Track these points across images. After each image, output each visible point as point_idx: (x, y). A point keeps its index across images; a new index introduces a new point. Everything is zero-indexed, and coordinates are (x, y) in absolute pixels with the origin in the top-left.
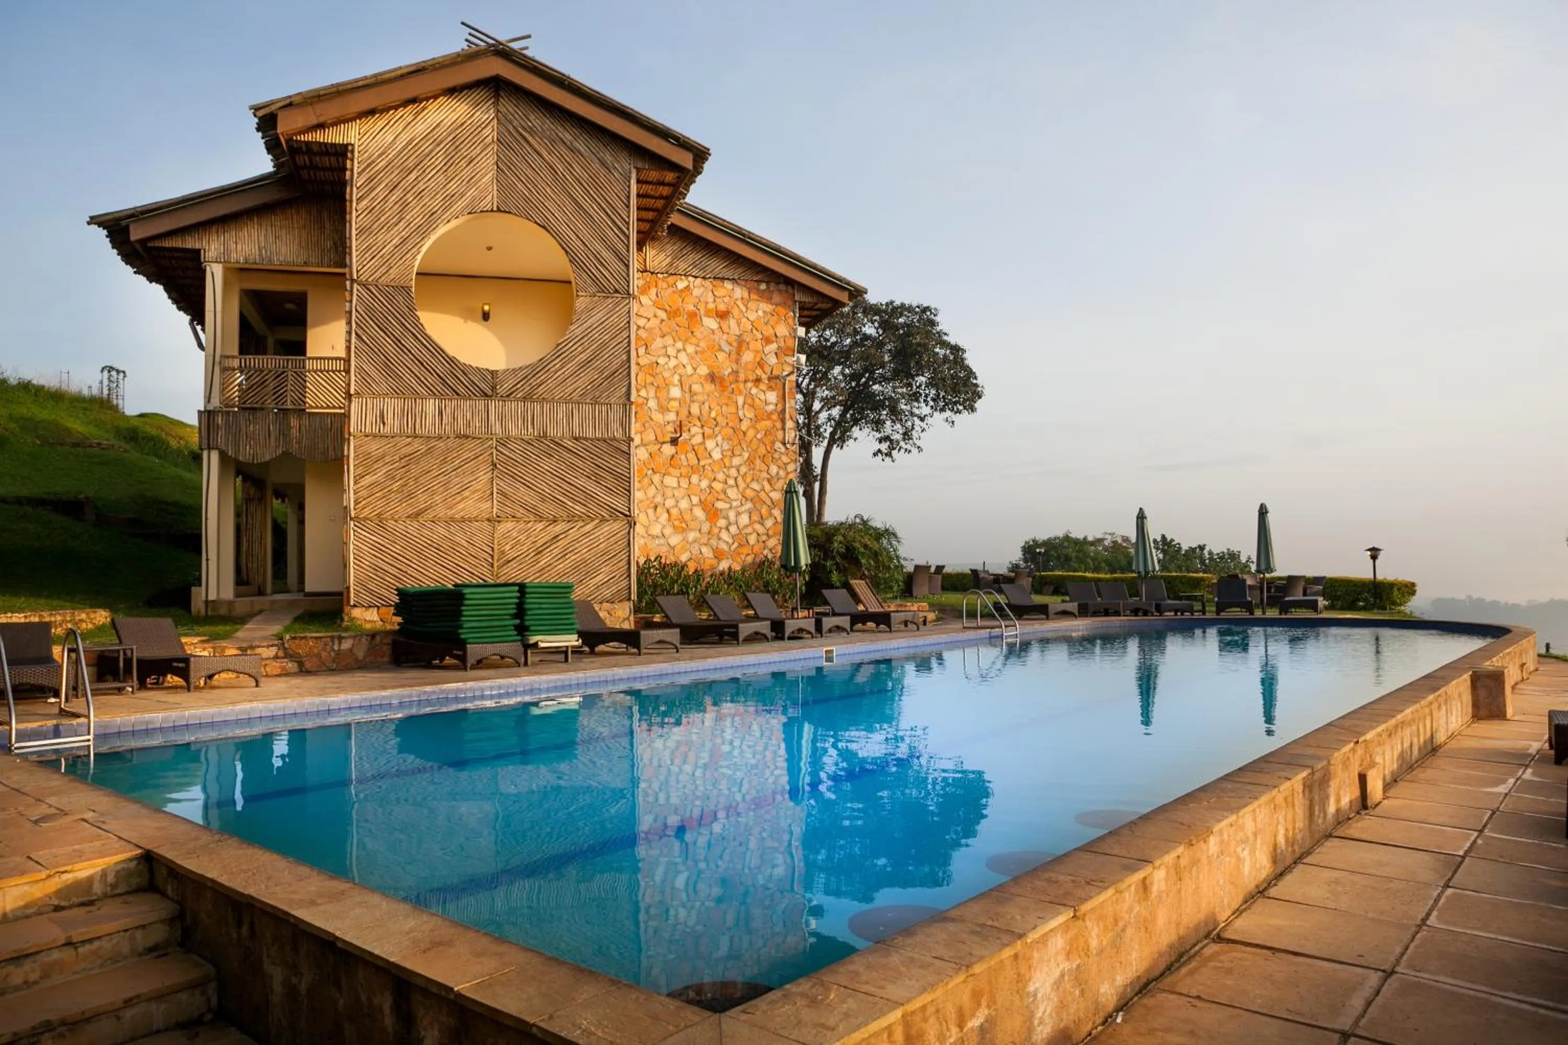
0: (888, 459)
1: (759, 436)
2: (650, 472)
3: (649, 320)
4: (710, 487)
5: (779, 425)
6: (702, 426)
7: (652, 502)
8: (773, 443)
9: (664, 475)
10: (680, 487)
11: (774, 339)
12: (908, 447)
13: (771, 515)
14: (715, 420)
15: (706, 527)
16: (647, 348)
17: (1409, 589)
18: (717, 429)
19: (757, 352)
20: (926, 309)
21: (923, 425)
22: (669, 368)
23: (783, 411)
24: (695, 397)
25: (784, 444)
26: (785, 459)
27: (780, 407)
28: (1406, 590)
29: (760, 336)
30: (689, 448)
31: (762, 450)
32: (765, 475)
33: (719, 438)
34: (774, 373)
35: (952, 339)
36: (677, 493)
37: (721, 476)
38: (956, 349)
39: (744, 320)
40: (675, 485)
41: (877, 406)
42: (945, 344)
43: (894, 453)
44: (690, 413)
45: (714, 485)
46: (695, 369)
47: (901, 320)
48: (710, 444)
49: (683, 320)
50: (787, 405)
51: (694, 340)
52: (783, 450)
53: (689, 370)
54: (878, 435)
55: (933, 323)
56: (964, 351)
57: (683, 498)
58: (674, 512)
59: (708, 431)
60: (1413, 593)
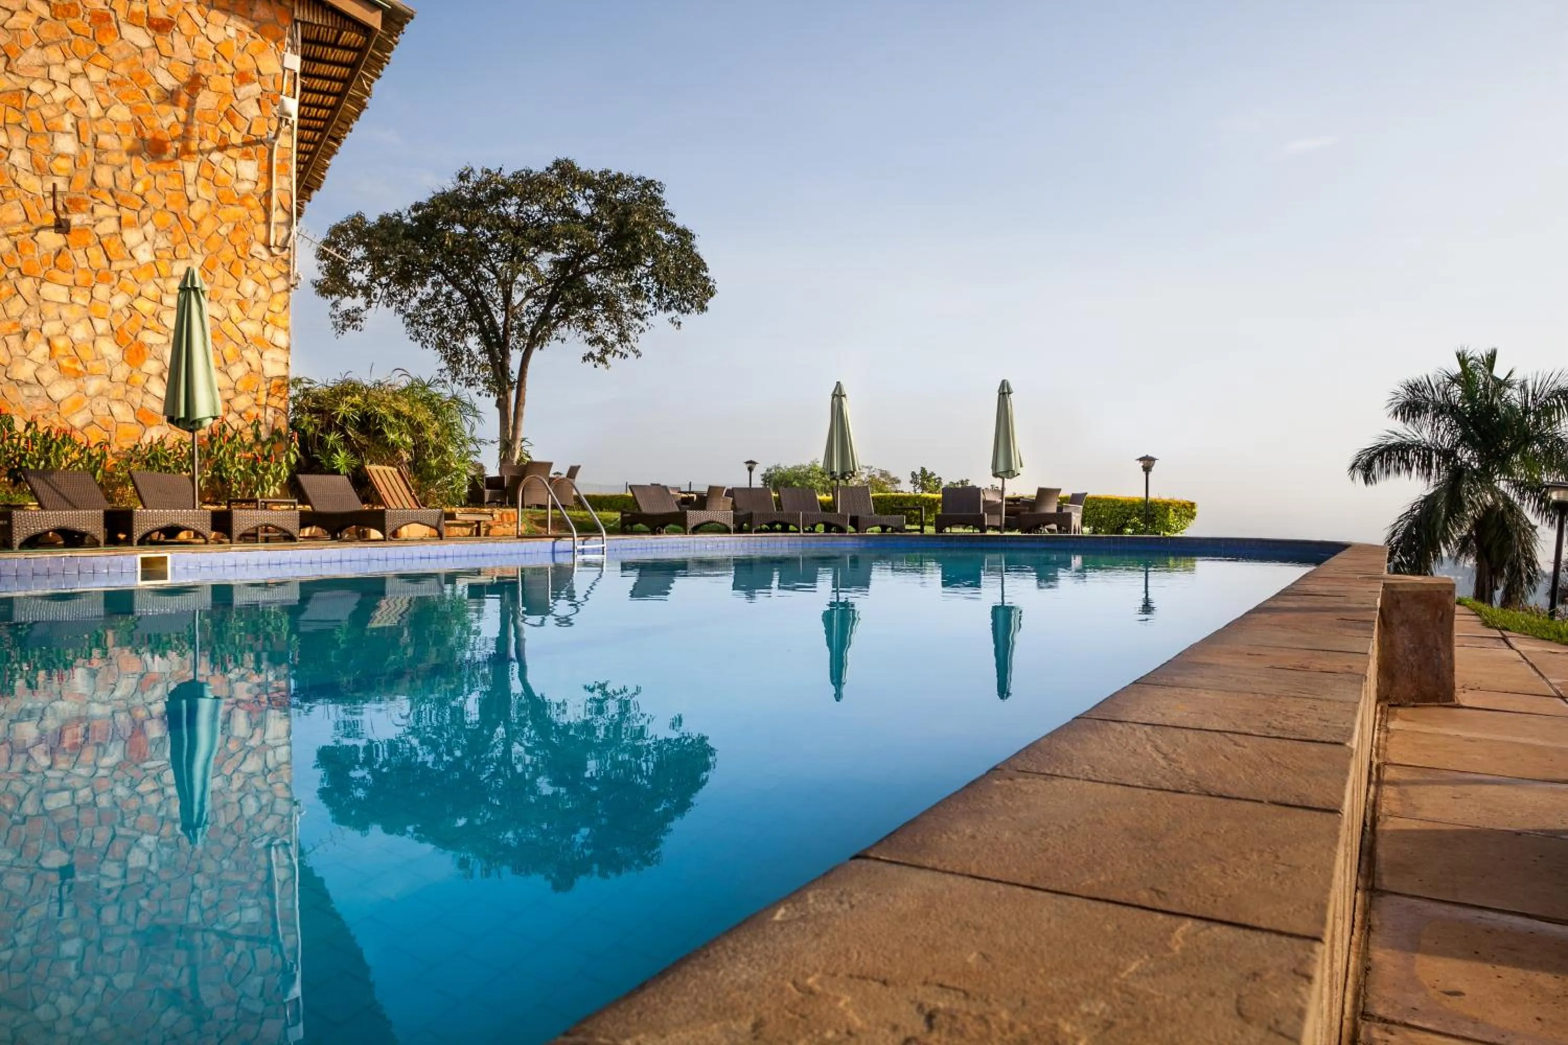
0: (601, 366)
1: (223, 231)
2: (13, 274)
3: (13, 13)
4: (131, 307)
5: (260, 215)
6: (118, 206)
7: (16, 325)
8: (248, 244)
9: (42, 281)
10: (72, 302)
11: (256, 76)
12: (625, 351)
13: (241, 358)
14: (142, 197)
15: (121, 372)
16: (8, 61)
17: (1188, 510)
18: (145, 214)
19: (222, 93)
20: (649, 184)
21: (642, 324)
22: (53, 103)
23: (268, 194)
24: (104, 157)
25: (268, 247)
26: (269, 271)
27: (262, 187)
28: (1183, 511)
29: (228, 69)
30: (92, 240)
31: (228, 253)
32: (231, 293)
33: (150, 228)
34: (252, 132)
35: (679, 221)
36: (65, 312)
37: (150, 290)
38: (684, 235)
39: (200, 39)
40: (64, 299)
41: (589, 300)
42: (670, 228)
43: (608, 357)
44: (94, 181)
45: (140, 304)
46: (105, 110)
47: (619, 196)
48: (132, 237)
49: (81, 23)
50: (275, 186)
51: (103, 61)
52: (265, 255)
53: (94, 110)
54: (588, 335)
55: (657, 201)
56: (692, 237)
57: (78, 321)
58: (60, 343)
59: (126, 213)
60: (1192, 516)
